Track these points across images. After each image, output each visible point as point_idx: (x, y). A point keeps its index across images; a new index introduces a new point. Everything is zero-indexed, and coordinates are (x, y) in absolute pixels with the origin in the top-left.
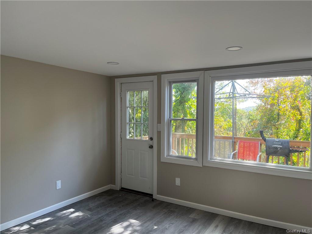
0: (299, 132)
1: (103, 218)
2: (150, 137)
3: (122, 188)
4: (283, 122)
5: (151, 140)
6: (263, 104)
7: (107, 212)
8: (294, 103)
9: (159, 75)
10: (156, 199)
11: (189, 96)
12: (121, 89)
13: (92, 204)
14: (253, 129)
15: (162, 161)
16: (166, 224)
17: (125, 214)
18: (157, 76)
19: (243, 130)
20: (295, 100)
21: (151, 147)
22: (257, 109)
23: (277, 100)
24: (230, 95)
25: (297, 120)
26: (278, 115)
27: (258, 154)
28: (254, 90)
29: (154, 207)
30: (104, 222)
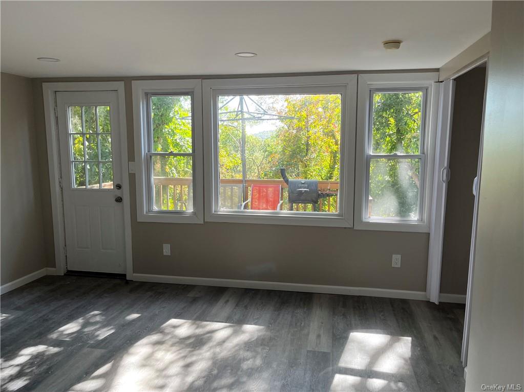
0: (334, 170)
1: (48, 316)
2: (115, 184)
3: (68, 271)
4: (315, 155)
5: (118, 189)
6: (286, 127)
7: (52, 308)
8: (328, 126)
9: (128, 80)
10: (132, 281)
11: (171, 114)
12: (56, 102)
13: (19, 300)
14: (271, 167)
15: (139, 220)
16: (154, 309)
17: (84, 306)
18: (123, 82)
19: (256, 171)
20: (329, 122)
21: (119, 200)
22: (278, 136)
23: (305, 122)
24: (237, 115)
25: (331, 152)
26: (307, 144)
27: (279, 203)
28: (273, 103)
29: (131, 291)
30: (51, 322)
